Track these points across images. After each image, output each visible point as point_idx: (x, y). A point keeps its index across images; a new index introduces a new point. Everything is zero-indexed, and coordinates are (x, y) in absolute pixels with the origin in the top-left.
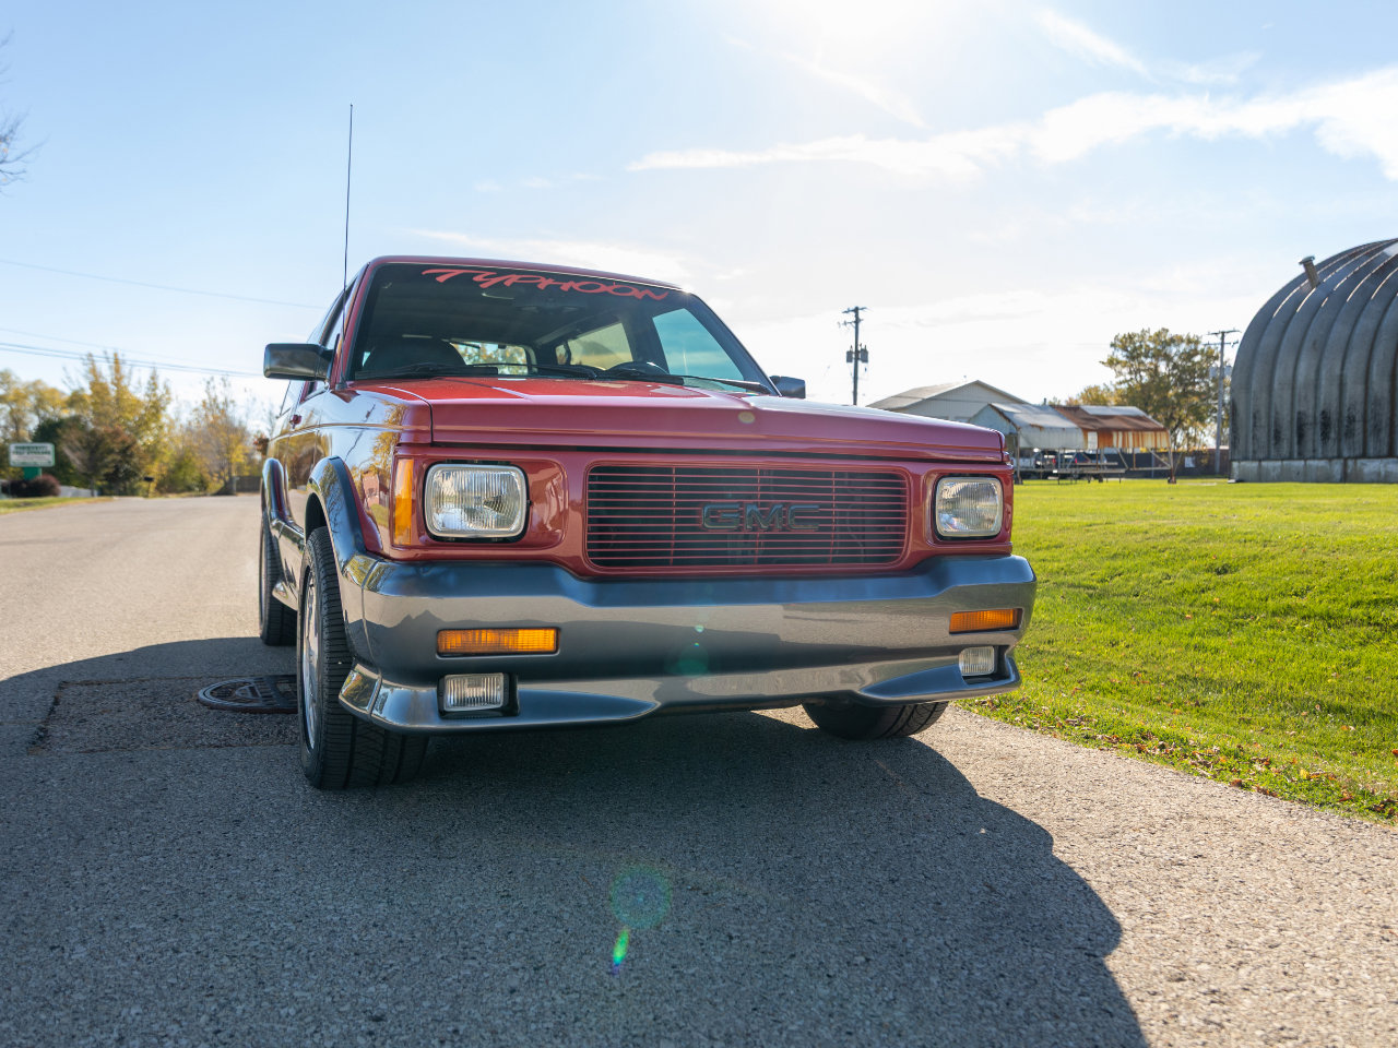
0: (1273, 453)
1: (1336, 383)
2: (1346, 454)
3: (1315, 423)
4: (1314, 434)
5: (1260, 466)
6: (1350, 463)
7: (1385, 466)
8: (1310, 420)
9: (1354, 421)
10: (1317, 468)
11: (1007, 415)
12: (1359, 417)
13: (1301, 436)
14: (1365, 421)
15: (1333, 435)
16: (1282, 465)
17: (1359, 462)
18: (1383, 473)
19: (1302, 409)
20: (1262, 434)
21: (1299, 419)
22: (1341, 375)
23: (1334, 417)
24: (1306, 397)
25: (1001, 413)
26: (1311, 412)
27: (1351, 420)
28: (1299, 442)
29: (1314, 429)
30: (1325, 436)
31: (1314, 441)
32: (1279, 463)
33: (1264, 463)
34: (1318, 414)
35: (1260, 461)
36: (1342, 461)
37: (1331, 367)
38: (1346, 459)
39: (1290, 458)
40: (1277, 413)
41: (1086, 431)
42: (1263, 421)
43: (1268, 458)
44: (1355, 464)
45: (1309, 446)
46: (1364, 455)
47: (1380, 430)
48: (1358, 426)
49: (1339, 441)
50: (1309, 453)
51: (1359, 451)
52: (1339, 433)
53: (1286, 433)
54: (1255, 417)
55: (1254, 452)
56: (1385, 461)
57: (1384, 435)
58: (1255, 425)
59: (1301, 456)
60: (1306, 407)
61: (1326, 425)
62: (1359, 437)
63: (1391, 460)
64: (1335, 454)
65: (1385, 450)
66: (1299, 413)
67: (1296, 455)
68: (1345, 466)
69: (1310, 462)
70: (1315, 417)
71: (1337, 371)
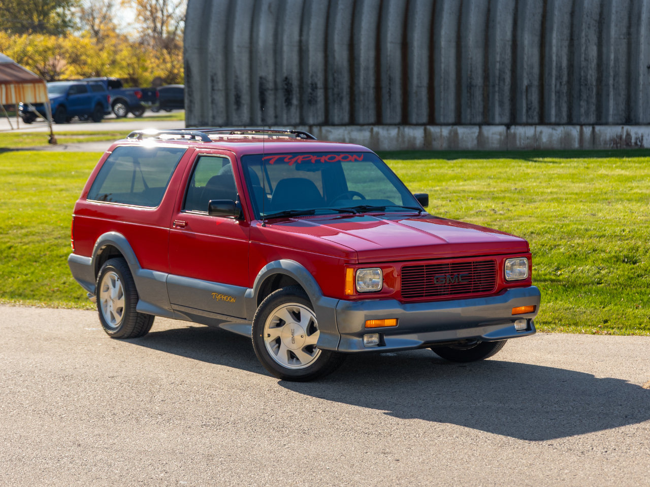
0: (235, 119)
1: (296, 49)
2: (311, 121)
3: (276, 89)
4: (276, 99)
7: (349, 133)
8: (270, 85)
9: (316, 88)
12: (320, 84)
13: (263, 102)
14: (326, 88)
15: (295, 102)
17: (324, 129)
19: (263, 74)
20: (220, 99)
21: (261, 84)
22: (300, 41)
23: (295, 83)
24: (266, 62)
26: (271, 77)
27: (314, 87)
28: (262, 107)
29: (275, 94)
30: (288, 102)
31: (275, 107)
34: (279, 80)
37: (291, 33)
40: (237, 77)
42: (220, 85)
44: (320, 131)
45: (271, 112)
46: (327, 122)
47: (341, 98)
48: (320, 93)
49: (301, 107)
50: (271, 120)
51: (321, 119)
52: (301, 100)
53: (245, 99)
54: (213, 80)
55: (214, 117)
56: (349, 128)
57: (345, 103)
58: (213, 89)
60: (266, 71)
61: (288, 92)
62: (321, 104)
63: (354, 128)
64: (298, 121)
65: (346, 119)
66: (261, 78)
67: (259, 122)
70: (275, 83)
71: (296, 37)
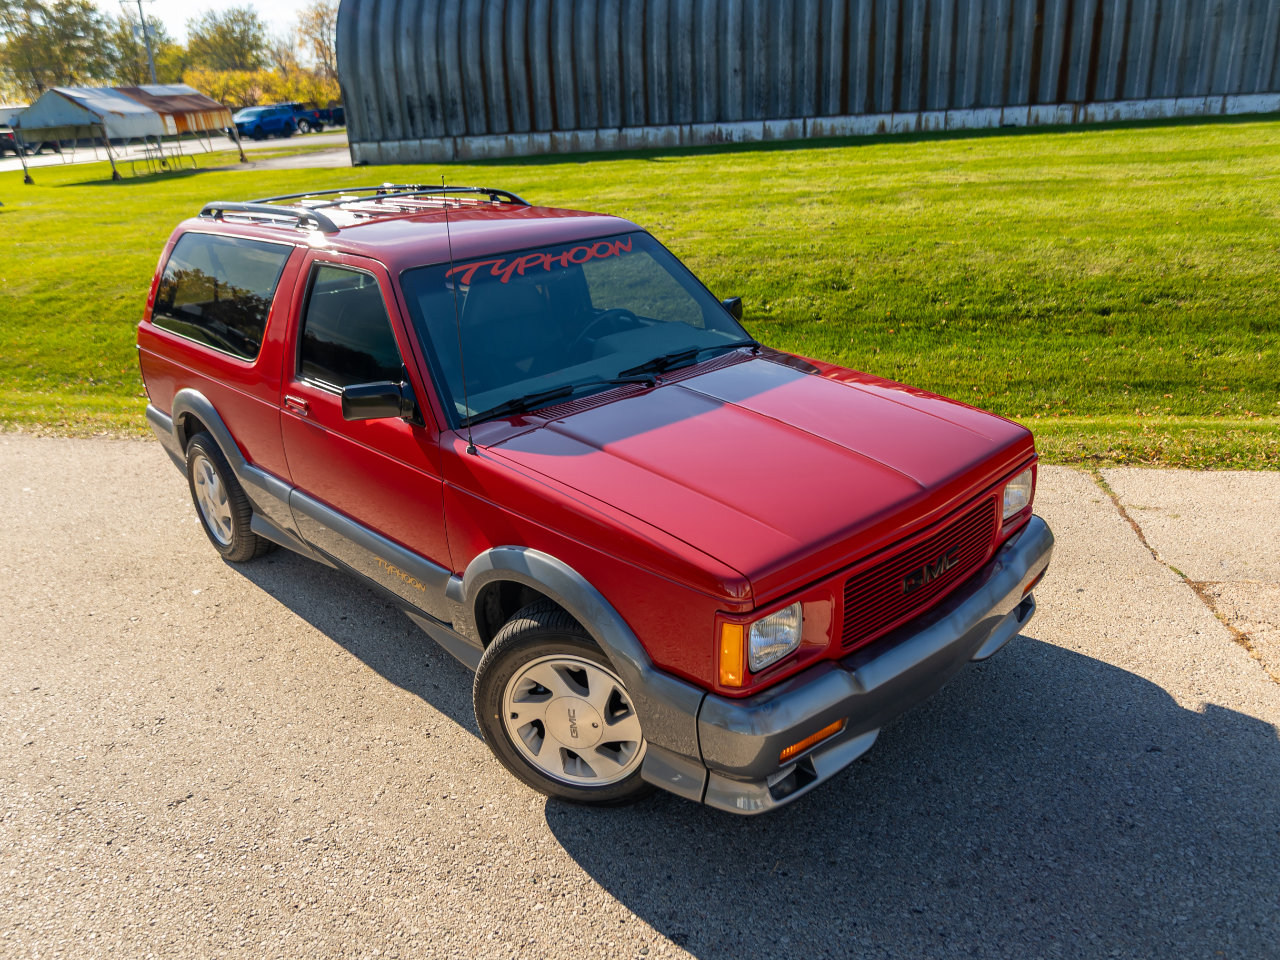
0: (389, 134)
1: (434, 69)
2: (455, 133)
3: (422, 106)
4: (422, 115)
5: (379, 146)
6: (459, 141)
8: (417, 103)
10: (432, 146)
11: (78, 101)
12: (459, 100)
13: (412, 118)
14: (464, 103)
15: (439, 116)
16: (400, 147)
17: (467, 139)
18: (487, 148)
19: (409, 93)
20: (375, 117)
21: (409, 103)
22: (438, 62)
23: (437, 99)
24: (410, 82)
25: (70, 99)
26: (416, 96)
27: (454, 103)
28: (412, 123)
29: (422, 111)
30: (433, 117)
31: (423, 122)
32: (396, 144)
33: (383, 144)
34: (423, 98)
35: (379, 141)
36: (452, 139)
38: (455, 138)
39: (405, 137)
40: (387, 97)
41: (162, 114)
42: (374, 105)
43: (385, 139)
44: (463, 141)
45: (419, 127)
46: (468, 133)
47: (478, 112)
48: (459, 108)
49: (445, 120)
50: (420, 133)
51: (462, 130)
52: (444, 115)
53: (397, 116)
54: (366, 101)
55: (372, 134)
56: (487, 138)
57: (482, 115)
58: (368, 109)
59: (415, 137)
60: (411, 90)
61: (432, 108)
62: (461, 117)
63: (491, 137)
64: (443, 133)
65: (484, 130)
66: (408, 97)
67: (411, 135)
68: (455, 143)
69: (425, 142)
70: (421, 100)
71: (434, 58)
